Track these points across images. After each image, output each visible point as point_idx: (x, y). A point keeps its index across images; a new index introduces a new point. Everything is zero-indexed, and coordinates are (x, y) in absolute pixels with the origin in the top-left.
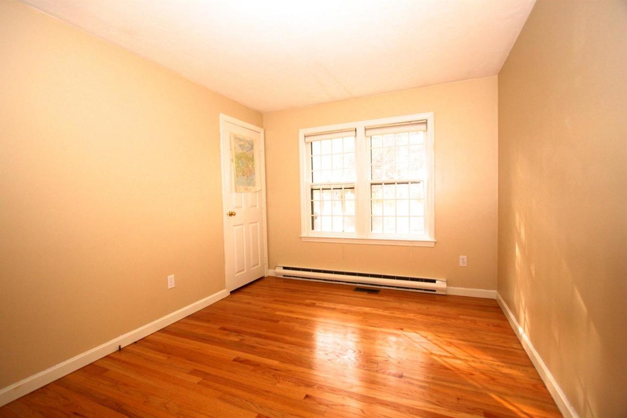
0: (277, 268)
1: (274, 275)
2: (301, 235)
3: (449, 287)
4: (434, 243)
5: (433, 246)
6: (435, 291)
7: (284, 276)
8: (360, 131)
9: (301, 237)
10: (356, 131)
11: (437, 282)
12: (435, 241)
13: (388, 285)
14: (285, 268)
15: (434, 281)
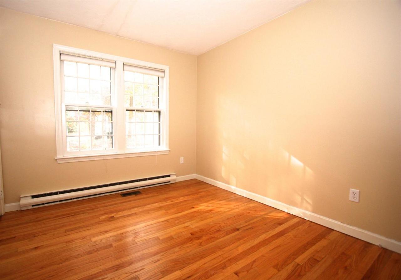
0: (21, 199)
1: (19, 209)
2: (56, 157)
3: (177, 177)
4: (168, 152)
5: (168, 153)
6: (170, 182)
7: (33, 206)
8: (120, 66)
9: (56, 159)
10: (116, 63)
11: (171, 176)
12: (170, 150)
13: (142, 186)
14: (34, 197)
15: (169, 176)
